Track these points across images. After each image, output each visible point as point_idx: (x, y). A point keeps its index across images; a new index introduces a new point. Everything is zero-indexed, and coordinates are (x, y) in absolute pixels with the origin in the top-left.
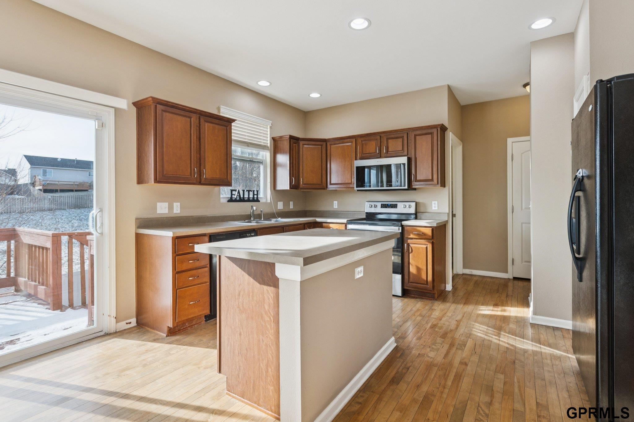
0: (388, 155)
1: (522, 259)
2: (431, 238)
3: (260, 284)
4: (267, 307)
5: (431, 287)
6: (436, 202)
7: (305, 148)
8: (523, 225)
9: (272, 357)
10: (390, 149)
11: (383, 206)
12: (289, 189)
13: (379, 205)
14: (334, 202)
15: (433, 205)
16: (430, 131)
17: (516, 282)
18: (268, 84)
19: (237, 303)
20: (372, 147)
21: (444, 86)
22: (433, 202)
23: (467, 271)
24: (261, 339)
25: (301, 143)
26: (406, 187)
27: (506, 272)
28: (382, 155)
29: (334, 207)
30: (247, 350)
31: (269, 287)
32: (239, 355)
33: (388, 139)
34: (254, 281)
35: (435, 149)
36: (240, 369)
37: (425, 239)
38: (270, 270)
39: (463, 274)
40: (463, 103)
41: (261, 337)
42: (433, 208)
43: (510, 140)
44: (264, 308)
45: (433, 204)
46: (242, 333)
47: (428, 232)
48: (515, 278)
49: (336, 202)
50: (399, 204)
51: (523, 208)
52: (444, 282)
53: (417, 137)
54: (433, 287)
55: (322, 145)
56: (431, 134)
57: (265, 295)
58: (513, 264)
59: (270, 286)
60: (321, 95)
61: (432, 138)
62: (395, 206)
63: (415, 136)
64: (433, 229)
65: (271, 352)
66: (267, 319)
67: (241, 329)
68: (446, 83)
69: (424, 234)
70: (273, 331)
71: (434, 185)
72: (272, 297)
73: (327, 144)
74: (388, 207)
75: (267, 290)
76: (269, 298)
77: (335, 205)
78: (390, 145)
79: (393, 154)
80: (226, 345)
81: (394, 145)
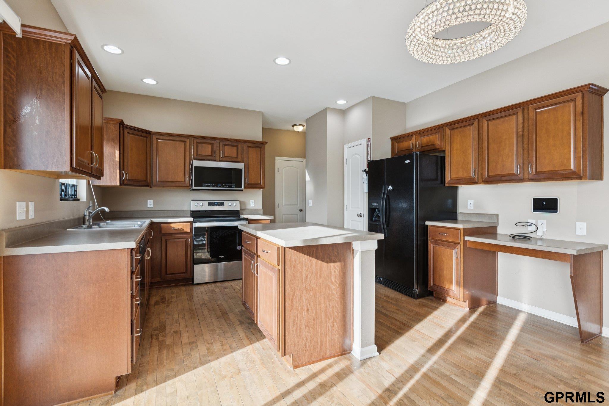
0: (224, 159)
3: (327, 263)
4: (333, 279)
6: (254, 201)
7: (130, 138)
8: (283, 216)
9: (338, 314)
10: (226, 155)
11: (210, 204)
12: (118, 184)
13: (206, 203)
14: (149, 201)
18: (119, 52)
19: (304, 286)
20: (207, 149)
21: (259, 112)
24: (328, 305)
26: (243, 189)
28: (218, 158)
29: (149, 206)
30: (314, 320)
31: (335, 263)
32: (306, 328)
33: (223, 145)
34: (322, 262)
35: (262, 159)
36: (307, 339)
38: (336, 250)
41: (328, 303)
42: (251, 206)
43: (276, 158)
44: (331, 280)
45: (251, 202)
46: (310, 308)
49: (152, 201)
50: (226, 202)
51: (284, 205)
53: (249, 149)
55: (146, 137)
56: (260, 148)
57: (332, 271)
59: (337, 262)
60: (158, 83)
61: (260, 152)
62: (222, 204)
63: (248, 147)
65: (336, 311)
66: (333, 287)
67: (309, 306)
70: (338, 294)
71: (260, 188)
72: (338, 269)
73: (152, 138)
74: (215, 205)
75: (334, 266)
76: (335, 272)
77: (150, 204)
78: (226, 151)
79: (228, 159)
80: (291, 325)
81: (229, 151)
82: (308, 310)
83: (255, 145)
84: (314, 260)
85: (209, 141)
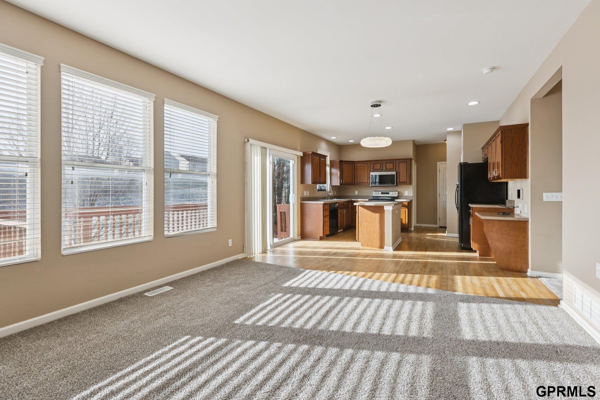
0: (387, 170)
1: (443, 218)
2: (407, 206)
4: (377, 219)
5: (407, 227)
7: (345, 166)
10: (387, 168)
11: (382, 193)
12: (339, 185)
13: (380, 193)
14: (356, 191)
15: (406, 193)
16: (405, 161)
17: (441, 229)
20: (378, 166)
21: (411, 140)
22: (406, 192)
23: (419, 225)
25: (344, 163)
26: (395, 185)
27: (436, 224)
28: (383, 170)
29: (356, 194)
30: (369, 232)
32: (366, 234)
33: (386, 163)
35: (408, 168)
36: (366, 238)
37: (404, 207)
39: (416, 226)
40: (417, 144)
42: (406, 194)
43: (438, 163)
47: (406, 204)
48: (440, 227)
49: (357, 191)
50: (390, 192)
51: (444, 194)
52: (411, 227)
53: (400, 163)
54: (408, 227)
55: (352, 164)
56: (407, 162)
57: (376, 216)
58: (439, 220)
59: (378, 213)
61: (407, 164)
62: (388, 193)
63: (399, 162)
64: (408, 202)
66: (377, 222)
68: (412, 139)
69: (404, 205)
70: (379, 225)
71: (408, 184)
72: (379, 216)
73: (354, 164)
74: (385, 194)
77: (356, 193)
78: (387, 166)
79: (389, 170)
80: (361, 232)
81: (389, 166)
82: (367, 228)
83: (403, 161)
84: (369, 212)
85: (379, 162)
